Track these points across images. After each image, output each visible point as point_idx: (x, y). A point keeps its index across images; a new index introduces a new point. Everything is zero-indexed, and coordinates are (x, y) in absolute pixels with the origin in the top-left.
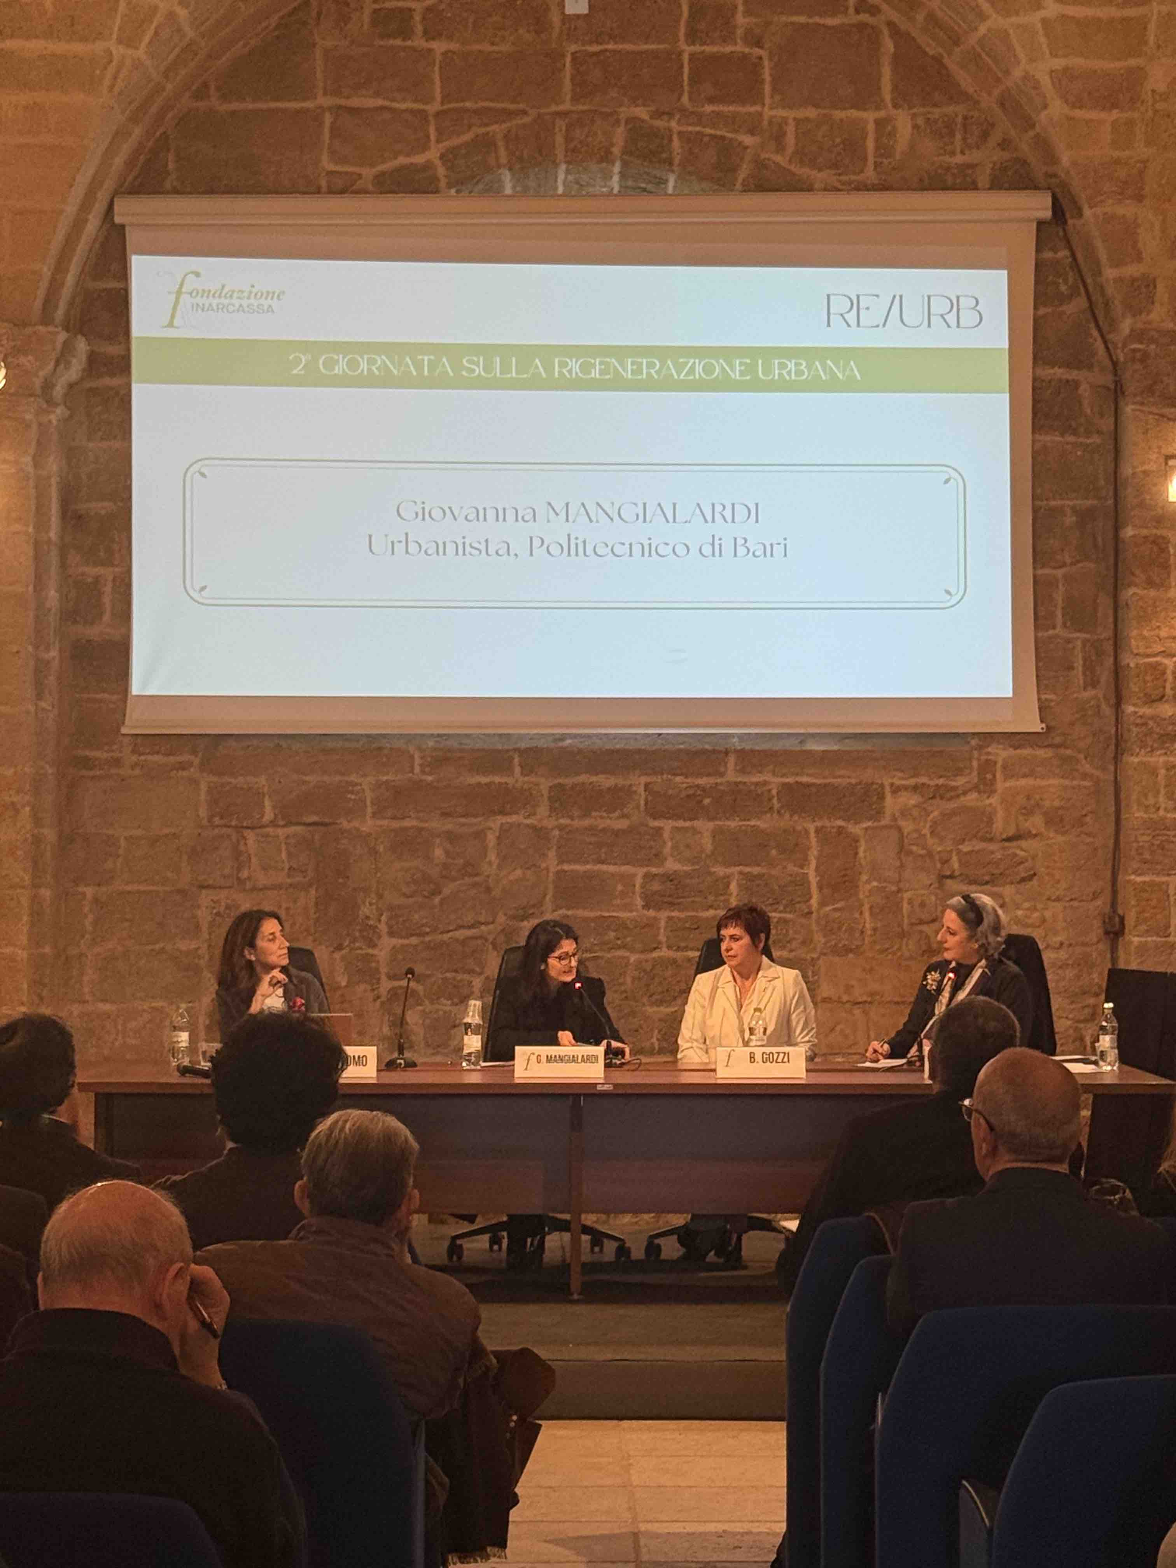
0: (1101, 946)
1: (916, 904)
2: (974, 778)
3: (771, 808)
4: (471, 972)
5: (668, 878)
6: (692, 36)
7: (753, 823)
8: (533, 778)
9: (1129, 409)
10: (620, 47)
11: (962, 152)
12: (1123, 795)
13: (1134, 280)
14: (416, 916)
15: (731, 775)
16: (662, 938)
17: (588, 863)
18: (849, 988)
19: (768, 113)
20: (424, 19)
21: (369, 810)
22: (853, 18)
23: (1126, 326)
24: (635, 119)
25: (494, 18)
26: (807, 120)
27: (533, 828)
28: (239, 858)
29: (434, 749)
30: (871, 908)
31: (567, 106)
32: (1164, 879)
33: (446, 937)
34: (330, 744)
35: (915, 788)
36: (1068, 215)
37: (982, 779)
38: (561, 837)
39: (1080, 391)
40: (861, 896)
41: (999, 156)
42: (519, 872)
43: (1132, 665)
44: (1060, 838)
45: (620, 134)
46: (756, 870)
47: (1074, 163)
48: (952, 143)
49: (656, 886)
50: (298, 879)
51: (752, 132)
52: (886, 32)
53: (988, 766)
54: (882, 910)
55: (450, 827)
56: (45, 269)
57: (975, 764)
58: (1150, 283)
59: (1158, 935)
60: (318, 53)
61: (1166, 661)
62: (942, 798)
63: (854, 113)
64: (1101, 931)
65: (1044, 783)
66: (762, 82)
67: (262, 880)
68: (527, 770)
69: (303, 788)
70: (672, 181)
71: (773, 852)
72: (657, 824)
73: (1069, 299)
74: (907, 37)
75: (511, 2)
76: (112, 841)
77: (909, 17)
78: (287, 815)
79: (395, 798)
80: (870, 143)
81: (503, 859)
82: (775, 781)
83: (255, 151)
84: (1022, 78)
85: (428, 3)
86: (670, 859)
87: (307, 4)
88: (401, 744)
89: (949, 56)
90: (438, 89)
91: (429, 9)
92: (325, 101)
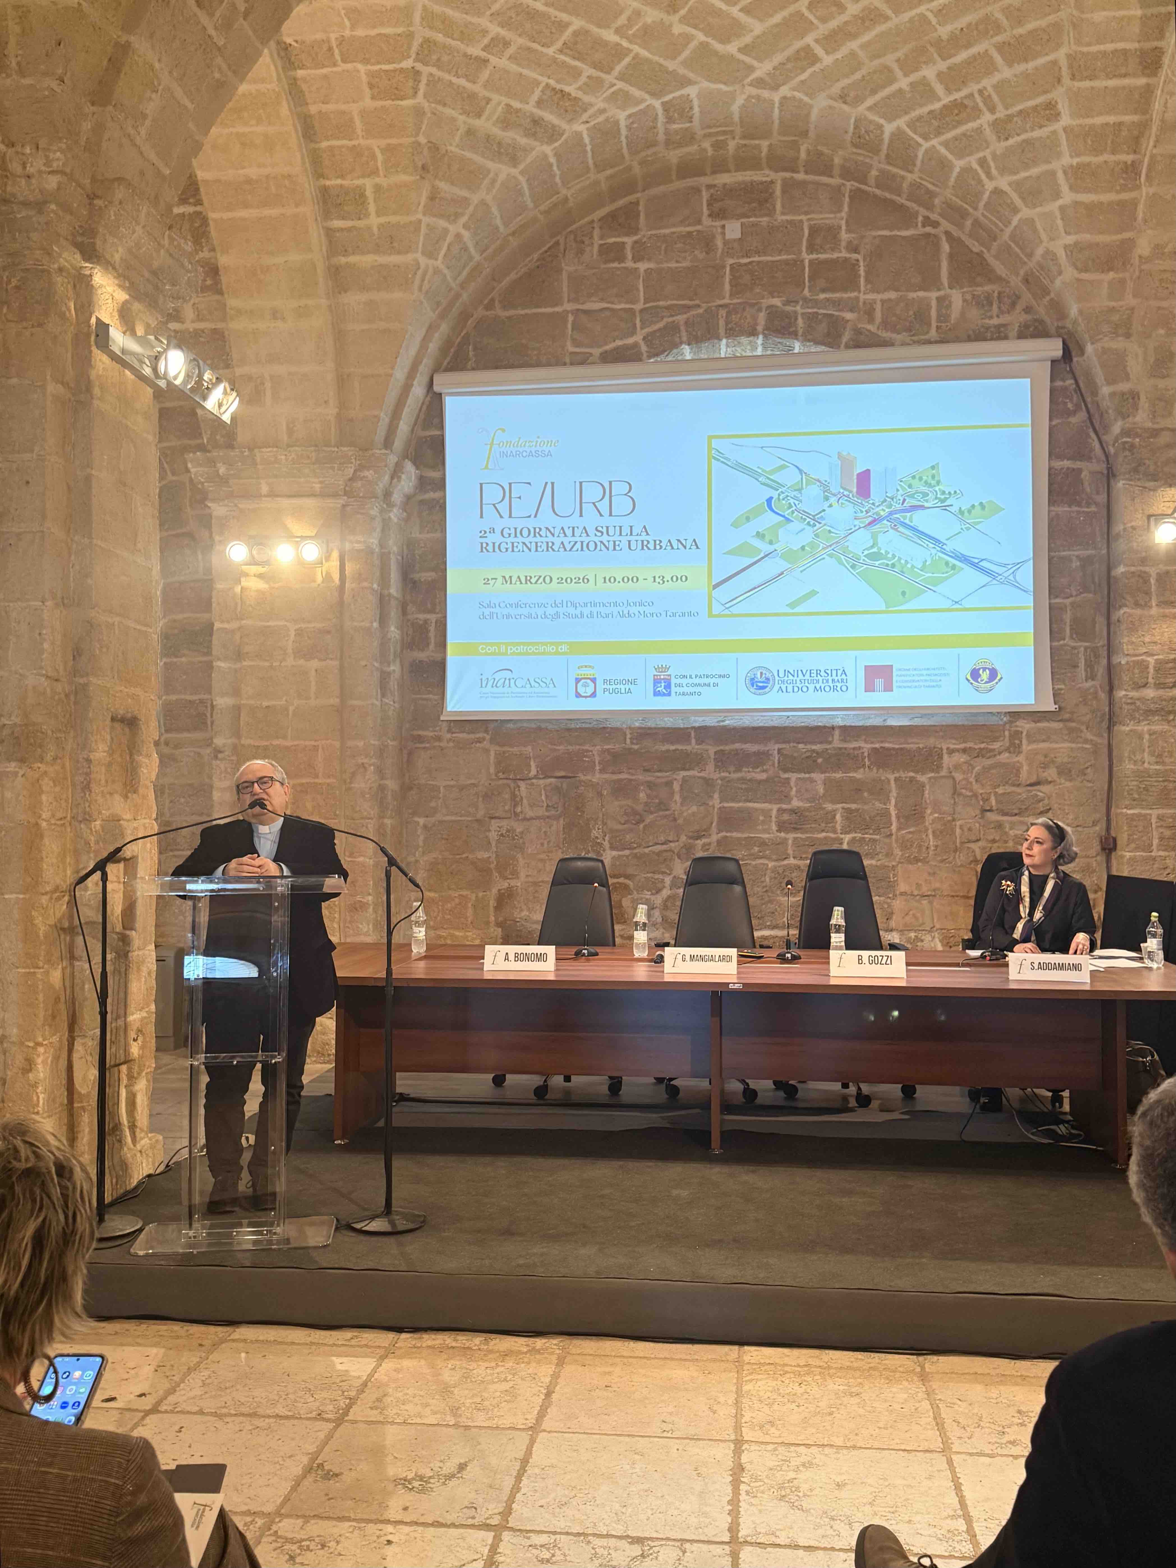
0: (1099, 858)
1: (966, 829)
2: (1007, 743)
3: (864, 765)
4: (663, 873)
5: (793, 811)
6: (811, 249)
7: (852, 775)
8: (704, 746)
9: (1120, 484)
10: (762, 259)
11: (998, 316)
12: (1115, 753)
13: (1123, 394)
14: (628, 837)
15: (836, 743)
16: (790, 852)
17: (740, 801)
18: (918, 886)
19: (862, 297)
20: (633, 248)
22: (921, 230)
23: (1116, 428)
24: (772, 306)
25: (678, 246)
26: (890, 300)
27: (704, 778)
28: (515, 800)
29: (640, 728)
30: (933, 832)
31: (726, 301)
32: (1148, 812)
33: (647, 850)
34: (573, 726)
35: (964, 751)
36: (1073, 354)
37: (1012, 744)
38: (723, 785)
39: (1082, 476)
40: (927, 824)
41: (1024, 317)
42: (694, 808)
43: (1123, 662)
44: (1068, 784)
45: (762, 317)
46: (853, 806)
47: (1081, 312)
48: (991, 310)
49: (786, 817)
50: (553, 812)
51: (851, 311)
52: (944, 238)
53: (1016, 735)
54: (941, 832)
55: (649, 779)
56: (382, 415)
57: (1007, 733)
58: (1134, 396)
59: (1143, 851)
60: (564, 275)
61: (1149, 659)
62: (983, 757)
63: (921, 294)
64: (1099, 848)
65: (1058, 746)
66: (859, 276)
67: (530, 813)
68: (700, 742)
69: (556, 754)
70: (797, 347)
71: (866, 794)
72: (786, 776)
73: (1074, 413)
74: (959, 241)
75: (690, 234)
76: (435, 789)
77: (960, 226)
78: (545, 772)
79: (615, 760)
80: (934, 313)
81: (684, 799)
82: (866, 747)
83: (524, 341)
84: (1043, 256)
85: (635, 238)
86: (795, 799)
87: (557, 243)
88: (618, 725)
89: (989, 251)
90: (642, 294)
91: (636, 242)
92: (568, 306)
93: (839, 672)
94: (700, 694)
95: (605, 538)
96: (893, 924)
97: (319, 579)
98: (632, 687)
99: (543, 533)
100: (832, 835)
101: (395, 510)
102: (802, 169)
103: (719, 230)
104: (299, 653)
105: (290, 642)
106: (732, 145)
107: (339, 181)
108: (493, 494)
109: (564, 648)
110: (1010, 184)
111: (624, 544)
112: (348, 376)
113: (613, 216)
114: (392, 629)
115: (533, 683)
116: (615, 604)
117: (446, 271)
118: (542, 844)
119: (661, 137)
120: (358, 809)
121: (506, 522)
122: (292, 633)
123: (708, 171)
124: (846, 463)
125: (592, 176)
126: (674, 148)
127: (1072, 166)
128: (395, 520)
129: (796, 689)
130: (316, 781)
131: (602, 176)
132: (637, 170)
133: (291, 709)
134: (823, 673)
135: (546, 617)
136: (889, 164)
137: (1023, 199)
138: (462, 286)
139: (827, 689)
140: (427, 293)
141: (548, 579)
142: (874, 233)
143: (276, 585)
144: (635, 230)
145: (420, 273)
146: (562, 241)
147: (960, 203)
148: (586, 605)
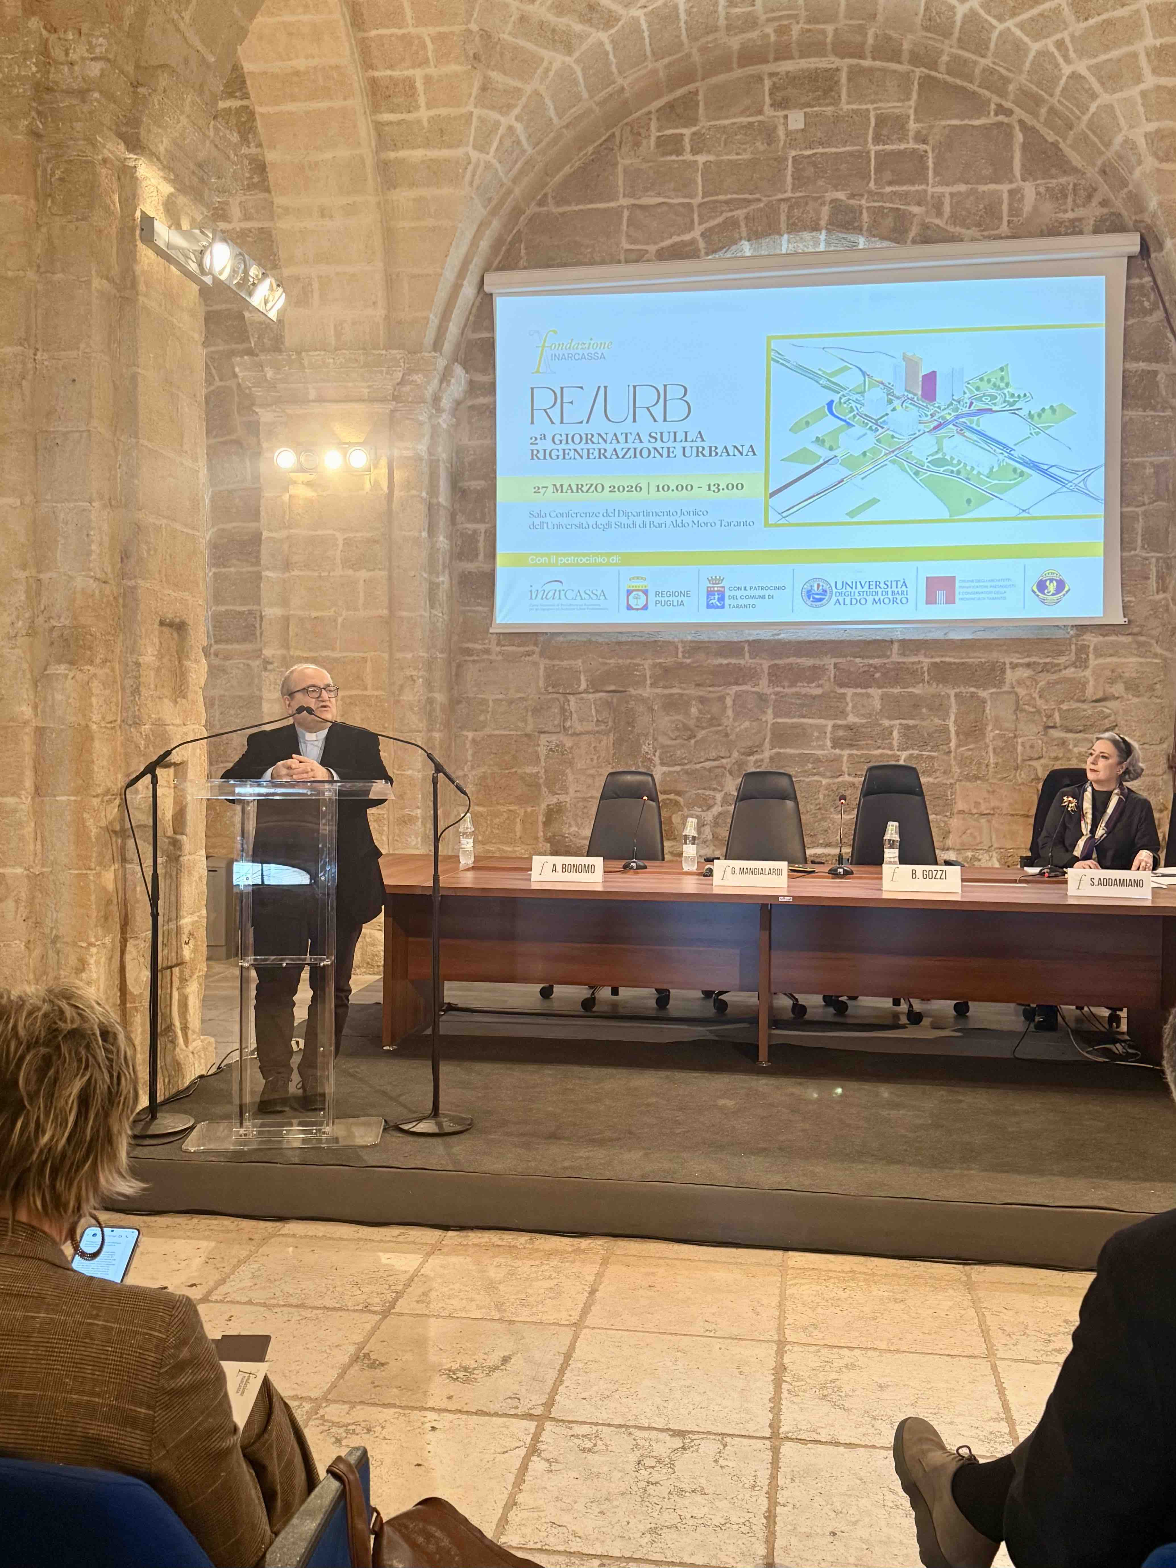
0: (1163, 777)
1: (1027, 747)
2: (1073, 657)
3: (923, 680)
4: (714, 789)
5: (849, 728)
6: (877, 139)
7: (910, 690)
8: (757, 660)
10: (826, 150)
11: (1073, 210)
14: (679, 752)
15: (895, 658)
16: (845, 769)
17: (794, 717)
18: (977, 804)
19: (930, 190)
20: (691, 140)
21: (648, 682)
22: (993, 119)
24: (836, 200)
25: (738, 137)
26: (960, 193)
27: (757, 693)
28: (565, 714)
29: (691, 642)
30: (994, 749)
31: (788, 194)
33: (698, 766)
34: (624, 639)
35: (1028, 665)
36: (1152, 249)
37: (1078, 658)
38: (776, 700)
39: (1158, 378)
40: (987, 741)
41: (1101, 211)
42: (747, 724)
44: (1135, 700)
45: (825, 212)
46: (911, 722)
47: (1161, 204)
48: (1065, 204)
49: (841, 733)
50: (603, 727)
51: (919, 204)
52: (1017, 128)
53: (1083, 649)
54: (1002, 749)
55: (701, 693)
56: (431, 316)
57: (1073, 647)
60: (620, 169)
62: (1048, 672)
63: (992, 187)
64: (1163, 766)
65: (1126, 660)
66: (928, 169)
67: (579, 728)
68: (753, 655)
69: (606, 668)
70: (862, 242)
71: (924, 710)
72: (842, 691)
73: (1150, 312)
74: (1033, 129)
75: (751, 124)
76: (484, 702)
77: (1035, 114)
78: (595, 686)
79: (665, 674)
80: (1005, 207)
81: (737, 714)
82: (924, 660)
83: (578, 238)
84: (1121, 146)
85: (694, 129)
86: (851, 715)
87: (613, 135)
88: (669, 638)
89: (1065, 140)
90: (700, 188)
91: (694, 134)
92: (624, 202)
93: (900, 584)
94: (754, 606)
95: (658, 445)
96: (949, 842)
97: (368, 486)
98: (685, 599)
99: (595, 439)
100: (890, 752)
101: (444, 416)
102: (869, 55)
103: (782, 121)
104: (348, 563)
105: (339, 552)
106: (796, 30)
107: (389, 72)
108: (544, 399)
109: (615, 559)
110: (1089, 68)
111: (679, 452)
112: (398, 276)
113: (671, 106)
114: (441, 538)
115: (583, 595)
116: (668, 513)
117: (498, 166)
118: (592, 760)
119: (722, 22)
120: (406, 722)
121: (558, 428)
122: (340, 542)
123: (771, 57)
124: (911, 364)
125: (650, 65)
126: (736, 34)
127: (1155, 47)
128: (445, 426)
129: (854, 601)
130: (365, 693)
131: (660, 65)
132: (696, 58)
133: (340, 620)
134: (882, 585)
135: (597, 526)
136: (962, 48)
137: (1103, 84)
138: (515, 181)
139: (887, 601)
140: (478, 188)
141: (599, 488)
142: (943, 123)
143: (325, 494)
144: (693, 121)
145: (471, 168)
146: (618, 134)
147: (1035, 88)
148: (638, 514)
